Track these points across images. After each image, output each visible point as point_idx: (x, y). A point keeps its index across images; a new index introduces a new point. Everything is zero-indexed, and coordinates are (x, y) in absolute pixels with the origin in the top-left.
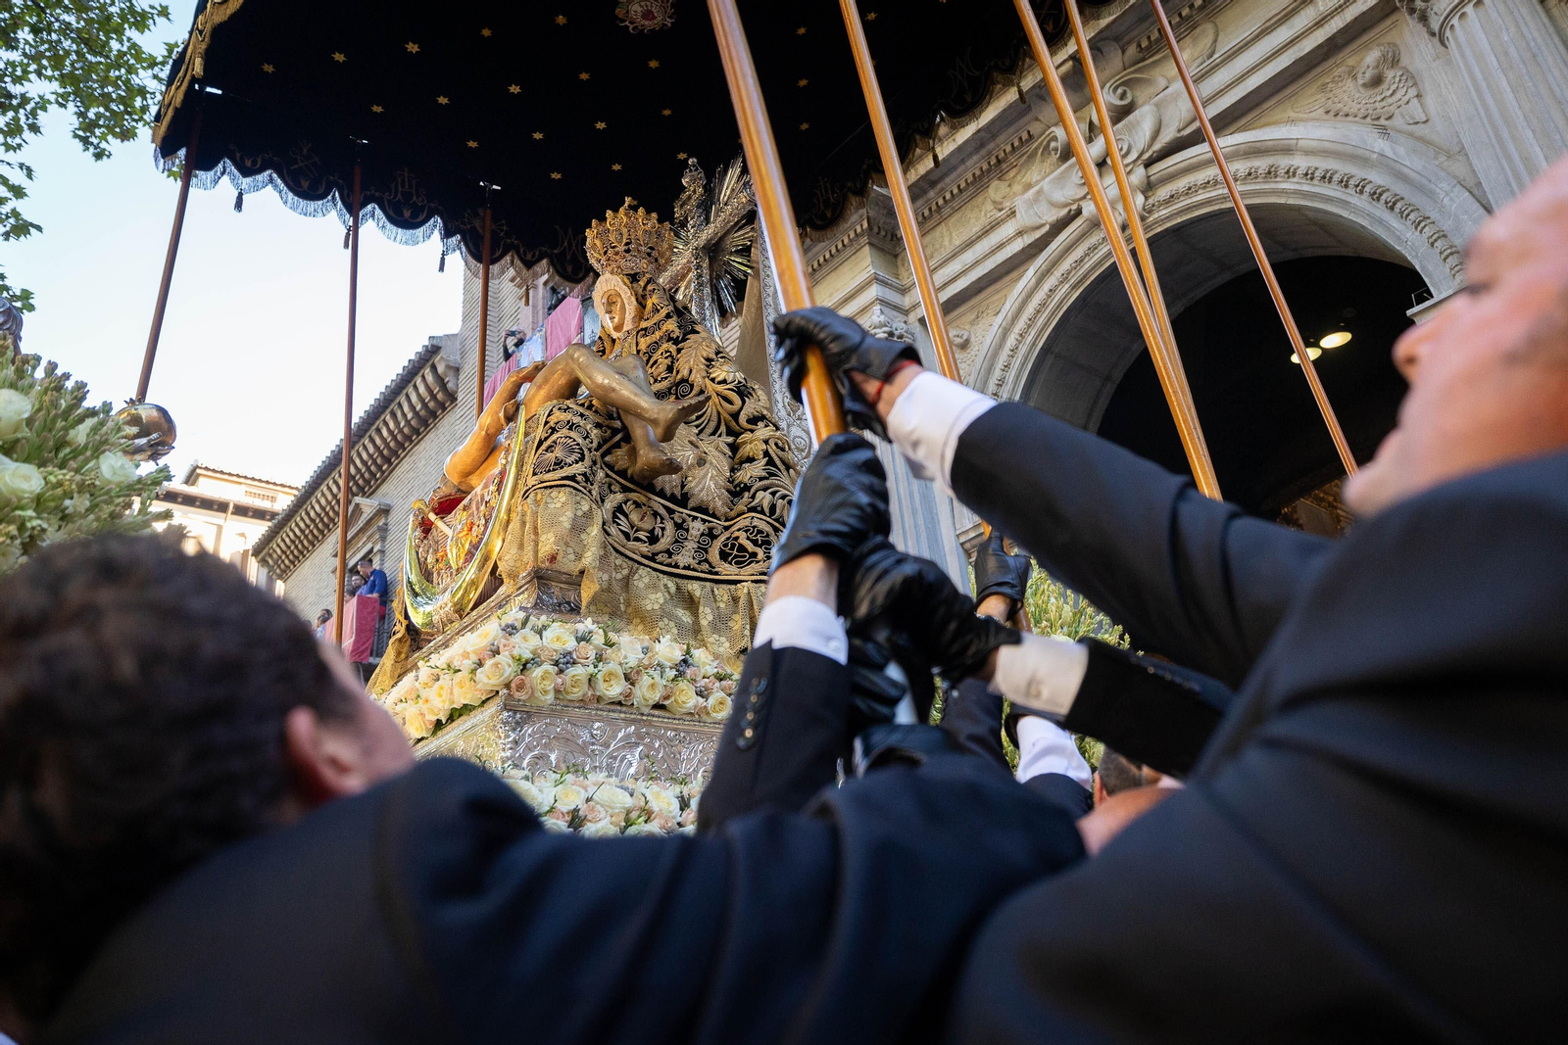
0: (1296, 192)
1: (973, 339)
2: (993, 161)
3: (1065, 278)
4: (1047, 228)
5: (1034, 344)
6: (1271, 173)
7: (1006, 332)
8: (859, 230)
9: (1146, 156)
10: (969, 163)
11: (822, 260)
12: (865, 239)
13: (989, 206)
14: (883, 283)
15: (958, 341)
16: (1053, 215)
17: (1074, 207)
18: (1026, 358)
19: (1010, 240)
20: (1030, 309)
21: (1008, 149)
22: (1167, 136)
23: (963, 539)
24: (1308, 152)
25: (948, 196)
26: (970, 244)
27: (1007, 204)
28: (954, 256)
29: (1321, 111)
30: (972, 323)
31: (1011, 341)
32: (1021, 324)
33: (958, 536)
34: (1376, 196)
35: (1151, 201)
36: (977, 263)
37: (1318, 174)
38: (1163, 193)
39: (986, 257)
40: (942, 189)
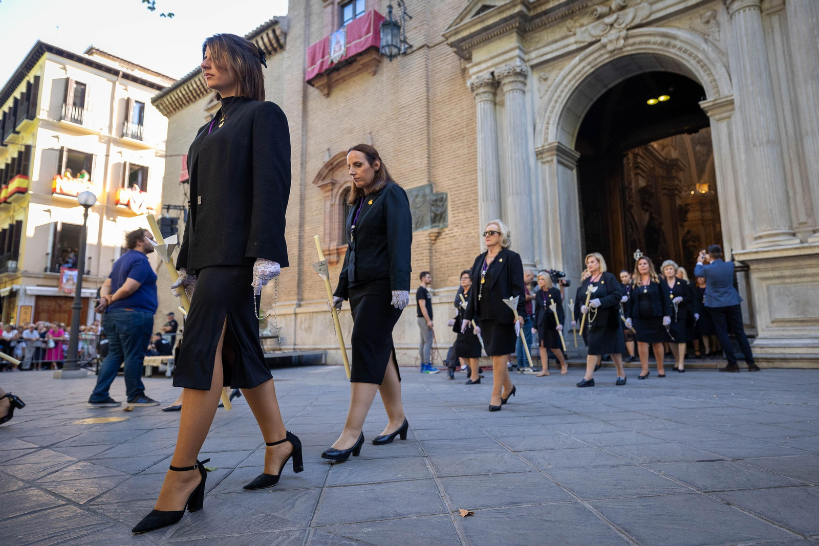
0: (675, 54)
1: (549, 78)
2: (571, 12)
3: (589, 64)
4: (586, 44)
5: (573, 85)
6: (668, 45)
7: (564, 78)
8: (514, 26)
9: (628, 27)
10: (561, 9)
11: (496, 34)
12: (515, 30)
13: (565, 29)
14: (520, 49)
15: (544, 77)
16: (590, 40)
17: (598, 38)
18: (570, 90)
19: (571, 44)
20: (575, 72)
21: (577, 8)
22: (637, 22)
23: (537, 150)
24: (682, 41)
25: (550, 20)
26: (555, 41)
27: (573, 30)
28: (549, 44)
29: (687, 27)
30: (550, 71)
31: (565, 82)
32: (570, 76)
33: (535, 149)
34: (699, 62)
35: (626, 43)
36: (557, 50)
37: (683, 49)
38: (631, 41)
39: (562, 48)
40: (549, 17)
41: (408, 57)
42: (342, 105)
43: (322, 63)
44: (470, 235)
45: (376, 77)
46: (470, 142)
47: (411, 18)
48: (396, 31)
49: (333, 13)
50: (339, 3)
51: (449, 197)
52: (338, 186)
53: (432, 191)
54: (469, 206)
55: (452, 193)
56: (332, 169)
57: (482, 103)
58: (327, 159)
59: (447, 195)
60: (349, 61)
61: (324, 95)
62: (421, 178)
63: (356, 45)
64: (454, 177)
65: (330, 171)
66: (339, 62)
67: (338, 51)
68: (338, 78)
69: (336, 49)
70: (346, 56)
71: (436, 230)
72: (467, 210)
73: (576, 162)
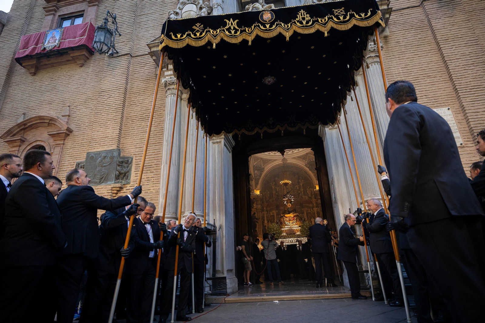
41: (114, 59)
42: (47, 83)
43: (34, 49)
44: (149, 191)
45: (82, 69)
46: (157, 123)
47: (120, 35)
48: (108, 35)
49: (53, 21)
50: (59, 16)
51: (134, 161)
52: (27, 143)
53: (119, 154)
54: (151, 169)
55: (137, 158)
56: (24, 129)
57: (172, 95)
58: (21, 120)
59: (132, 159)
60: (61, 52)
61: (30, 73)
62: (110, 144)
63: (69, 42)
64: (140, 146)
65: (21, 130)
66: (51, 50)
67: (52, 43)
68: (47, 63)
69: (51, 41)
70: (59, 47)
71: (118, 185)
72: (149, 172)
73: (232, 148)
